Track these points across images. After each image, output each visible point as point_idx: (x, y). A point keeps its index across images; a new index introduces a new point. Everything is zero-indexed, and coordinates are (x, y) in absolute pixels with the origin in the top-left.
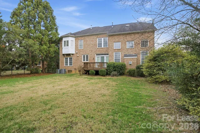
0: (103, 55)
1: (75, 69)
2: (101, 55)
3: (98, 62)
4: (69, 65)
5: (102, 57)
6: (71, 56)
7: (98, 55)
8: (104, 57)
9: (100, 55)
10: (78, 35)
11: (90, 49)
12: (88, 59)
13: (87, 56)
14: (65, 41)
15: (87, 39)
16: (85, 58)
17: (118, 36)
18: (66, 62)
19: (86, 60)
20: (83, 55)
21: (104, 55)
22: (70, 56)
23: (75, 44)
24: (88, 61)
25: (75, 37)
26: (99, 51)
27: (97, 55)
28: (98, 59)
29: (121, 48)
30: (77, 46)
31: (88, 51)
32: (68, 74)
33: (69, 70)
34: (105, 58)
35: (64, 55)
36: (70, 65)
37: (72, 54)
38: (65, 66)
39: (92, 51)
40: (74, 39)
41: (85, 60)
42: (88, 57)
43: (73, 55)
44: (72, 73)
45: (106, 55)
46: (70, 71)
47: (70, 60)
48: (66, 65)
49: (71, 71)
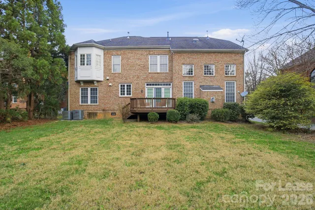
0: (159, 85)
1: (103, 110)
2: (156, 85)
3: (149, 97)
4: (89, 103)
5: (156, 89)
6: (96, 84)
7: (150, 85)
8: (161, 88)
9: (153, 85)
10: (109, 46)
11: (136, 73)
12: (130, 91)
13: (129, 86)
14: (84, 55)
15: (130, 54)
16: (124, 89)
17: (190, 54)
18: (84, 97)
19: (126, 93)
20: (120, 85)
21: (161, 85)
22: (92, 85)
23: (105, 62)
24: (130, 94)
25: (104, 49)
26: (152, 78)
27: (147, 85)
28: (149, 92)
29: (195, 75)
30: (108, 66)
31: (131, 77)
32: (88, 120)
33: (90, 113)
34: (163, 90)
35: (78, 82)
36: (91, 103)
37: (98, 81)
38: (80, 104)
39: (138, 78)
40: (101, 53)
41: (124, 94)
42: (130, 89)
43: (99, 83)
44: (97, 118)
45: (164, 85)
46: (91, 115)
47: (91, 93)
48: (82, 103)
49: (95, 114)
